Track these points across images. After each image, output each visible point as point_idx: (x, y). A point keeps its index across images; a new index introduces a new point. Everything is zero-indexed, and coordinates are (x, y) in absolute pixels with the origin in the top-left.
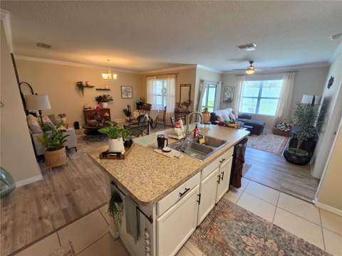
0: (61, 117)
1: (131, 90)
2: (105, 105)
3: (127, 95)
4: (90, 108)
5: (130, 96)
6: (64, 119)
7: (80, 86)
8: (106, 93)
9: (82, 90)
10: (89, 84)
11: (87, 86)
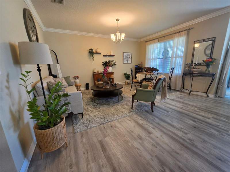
0: (75, 79)
1: (130, 56)
2: (110, 69)
3: (128, 60)
4: (98, 72)
5: (130, 62)
6: (77, 81)
7: (92, 53)
8: (111, 59)
9: (93, 56)
10: (99, 51)
11: (97, 53)
